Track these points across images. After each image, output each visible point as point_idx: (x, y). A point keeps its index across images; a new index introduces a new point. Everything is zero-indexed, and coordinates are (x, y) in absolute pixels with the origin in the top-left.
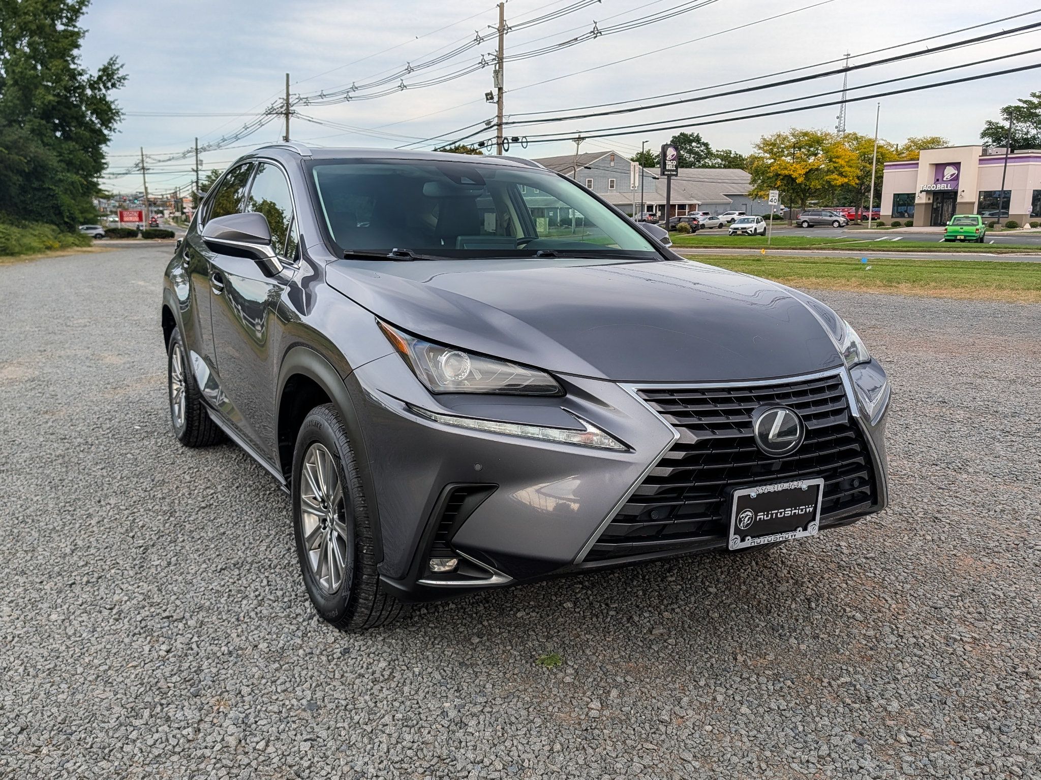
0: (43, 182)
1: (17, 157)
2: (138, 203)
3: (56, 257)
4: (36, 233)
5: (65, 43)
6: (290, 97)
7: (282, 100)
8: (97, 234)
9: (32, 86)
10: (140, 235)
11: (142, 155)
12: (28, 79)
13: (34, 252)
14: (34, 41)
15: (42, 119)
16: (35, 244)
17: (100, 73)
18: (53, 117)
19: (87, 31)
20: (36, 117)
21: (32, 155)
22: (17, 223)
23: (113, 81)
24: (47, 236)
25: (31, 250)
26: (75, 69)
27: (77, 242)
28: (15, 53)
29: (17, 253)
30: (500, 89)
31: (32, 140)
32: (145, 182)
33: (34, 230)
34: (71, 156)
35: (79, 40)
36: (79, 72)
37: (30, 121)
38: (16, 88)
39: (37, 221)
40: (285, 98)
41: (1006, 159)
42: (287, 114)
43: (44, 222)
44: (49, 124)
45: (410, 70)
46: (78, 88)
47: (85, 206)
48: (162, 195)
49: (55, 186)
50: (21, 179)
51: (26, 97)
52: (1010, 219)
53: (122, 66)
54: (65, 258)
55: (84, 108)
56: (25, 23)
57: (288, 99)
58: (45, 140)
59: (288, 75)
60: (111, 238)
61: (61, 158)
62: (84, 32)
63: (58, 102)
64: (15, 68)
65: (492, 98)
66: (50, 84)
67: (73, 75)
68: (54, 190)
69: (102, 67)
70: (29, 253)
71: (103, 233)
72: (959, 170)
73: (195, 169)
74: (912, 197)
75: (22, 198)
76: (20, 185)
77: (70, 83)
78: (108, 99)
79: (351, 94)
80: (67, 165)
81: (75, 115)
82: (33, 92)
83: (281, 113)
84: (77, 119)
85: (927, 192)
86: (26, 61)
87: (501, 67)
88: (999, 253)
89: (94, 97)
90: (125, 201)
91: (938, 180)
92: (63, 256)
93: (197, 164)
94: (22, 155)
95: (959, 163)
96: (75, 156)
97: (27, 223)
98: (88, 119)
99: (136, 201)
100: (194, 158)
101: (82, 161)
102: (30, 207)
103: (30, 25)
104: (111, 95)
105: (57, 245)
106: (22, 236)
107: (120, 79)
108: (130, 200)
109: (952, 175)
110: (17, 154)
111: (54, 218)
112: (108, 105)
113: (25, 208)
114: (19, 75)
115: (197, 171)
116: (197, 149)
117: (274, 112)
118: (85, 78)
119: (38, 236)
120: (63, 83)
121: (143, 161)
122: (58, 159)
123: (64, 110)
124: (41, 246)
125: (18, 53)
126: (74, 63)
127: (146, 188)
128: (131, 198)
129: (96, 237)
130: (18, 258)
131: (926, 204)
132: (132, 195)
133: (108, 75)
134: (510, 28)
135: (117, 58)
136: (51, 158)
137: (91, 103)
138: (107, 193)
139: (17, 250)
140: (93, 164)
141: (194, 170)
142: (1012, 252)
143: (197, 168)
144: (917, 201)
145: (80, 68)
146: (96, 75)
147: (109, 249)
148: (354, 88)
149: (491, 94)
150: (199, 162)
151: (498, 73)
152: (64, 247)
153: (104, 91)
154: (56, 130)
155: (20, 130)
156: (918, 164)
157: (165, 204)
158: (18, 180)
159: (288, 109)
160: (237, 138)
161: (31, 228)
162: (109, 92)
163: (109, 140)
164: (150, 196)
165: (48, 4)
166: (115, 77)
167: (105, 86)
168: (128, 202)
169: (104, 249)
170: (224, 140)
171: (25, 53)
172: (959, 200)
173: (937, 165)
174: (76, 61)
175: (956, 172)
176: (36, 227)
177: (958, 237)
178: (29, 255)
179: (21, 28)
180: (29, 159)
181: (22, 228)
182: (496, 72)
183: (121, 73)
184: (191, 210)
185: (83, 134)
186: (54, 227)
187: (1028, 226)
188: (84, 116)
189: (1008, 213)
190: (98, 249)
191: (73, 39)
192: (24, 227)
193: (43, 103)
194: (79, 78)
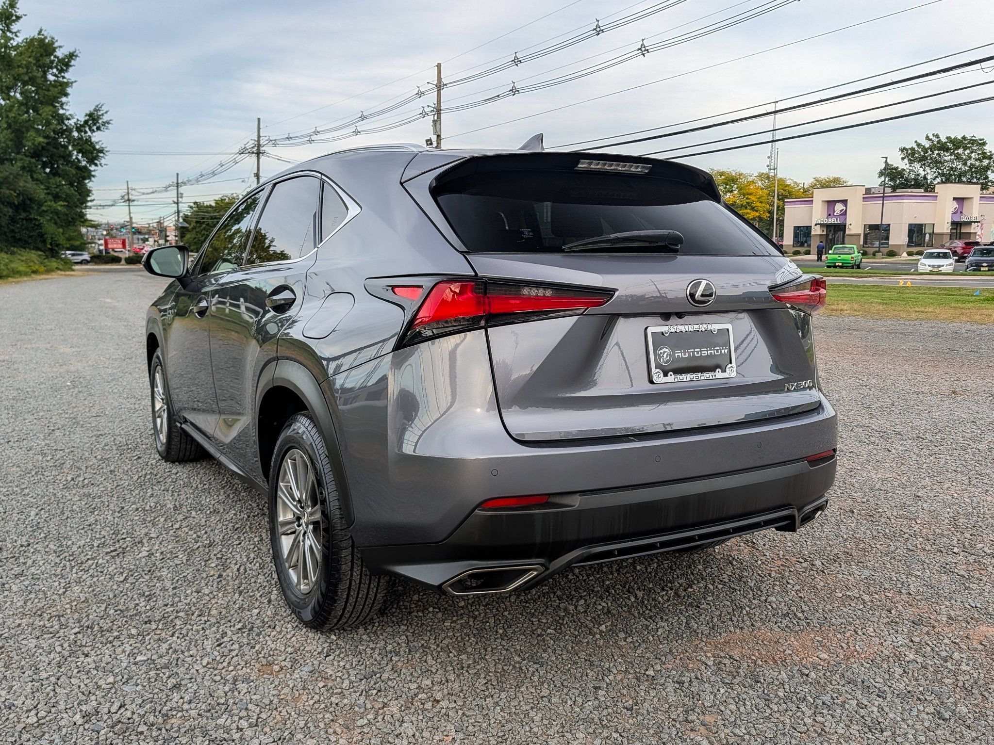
0: (30, 213)
1: (8, 192)
2: (125, 231)
3: (41, 280)
4: (24, 258)
5: (54, 91)
6: (261, 139)
7: (253, 142)
8: (83, 260)
9: (24, 130)
10: (123, 262)
11: (128, 188)
12: (20, 123)
13: (21, 275)
14: (27, 90)
15: (32, 157)
16: (21, 269)
17: (87, 118)
18: (42, 156)
19: (75, 82)
20: (26, 156)
21: (20, 189)
22: (6, 250)
23: (98, 125)
24: (33, 261)
25: (16, 273)
26: (64, 114)
27: (61, 267)
28: (9, 99)
29: (5, 276)
30: (439, 136)
31: (22, 176)
32: (130, 213)
33: (22, 256)
34: (58, 190)
35: (67, 89)
36: (67, 116)
37: (22, 159)
38: (9, 131)
39: (24, 248)
40: (256, 139)
41: (883, 197)
42: (258, 154)
43: (30, 249)
44: (39, 162)
45: (363, 118)
46: (65, 130)
47: (72, 234)
48: (149, 224)
49: (40, 216)
50: (11, 210)
51: (18, 138)
52: (890, 249)
53: (106, 112)
54: (48, 281)
55: (70, 148)
56: (18, 75)
57: (259, 141)
58: (35, 176)
59: (259, 119)
60: (96, 263)
61: (48, 191)
62: (72, 83)
63: (47, 144)
64: (8, 113)
65: (431, 144)
66: (40, 127)
67: (61, 119)
68: (39, 220)
69: (88, 112)
70: (16, 276)
71: (89, 259)
72: (846, 206)
73: (176, 201)
74: (809, 228)
75: (12, 227)
76: (10, 216)
77: (59, 127)
78: (93, 140)
79: (313, 138)
80: (54, 197)
81: (62, 154)
82: (25, 135)
83: (253, 153)
84: (64, 157)
85: (822, 225)
86: (19, 107)
87: (439, 117)
88: (859, 277)
89: (81, 139)
90: (112, 229)
91: (830, 215)
92: (47, 279)
93: (178, 197)
94: (12, 190)
95: (846, 201)
96: (61, 190)
97: (15, 249)
98: (74, 157)
99: (122, 230)
100: (175, 191)
101: (67, 195)
102: (18, 236)
103: (22, 76)
104: (97, 137)
105: (42, 269)
106: (11, 261)
107: (104, 124)
108: (117, 229)
109: (841, 211)
110: (8, 189)
111: (40, 245)
112: (92, 145)
113: (14, 237)
114: (13, 119)
115: (177, 203)
116: (177, 183)
117: (247, 152)
118: (72, 122)
119: (26, 261)
120: (52, 127)
121: (128, 193)
122: (45, 191)
123: (52, 149)
124: (28, 270)
125: (12, 100)
126: (63, 109)
127: (131, 218)
128: (119, 227)
129: (82, 262)
130: (5, 281)
131: (821, 235)
132: (120, 224)
133: (94, 120)
134: (446, 85)
135: (102, 105)
136: (39, 192)
137: (78, 144)
138: (93, 223)
139: (5, 273)
140: (78, 197)
141: (174, 203)
142: (870, 277)
143: (178, 200)
144: (813, 233)
145: (68, 113)
146: (82, 119)
147: (90, 273)
148: (317, 133)
149: (430, 140)
150: (179, 195)
151: (436, 123)
152: (49, 271)
153: (89, 133)
154: (44, 167)
155: (11, 167)
156: (812, 201)
157: (149, 232)
158: (8, 212)
159: (258, 149)
160: (214, 174)
161: (19, 254)
162: (94, 134)
163: (94, 176)
164: (134, 225)
165: (41, 58)
166: (100, 121)
167: (90, 129)
168: (115, 231)
169: (86, 273)
170: (202, 176)
171: (17, 100)
172: (847, 232)
173: (828, 202)
174: (64, 107)
175: (845, 208)
176: (23, 253)
177: (837, 264)
178: (15, 278)
179: (15, 79)
180: (18, 192)
181: (11, 254)
182: (434, 122)
183: (105, 118)
184: (174, 238)
185: (69, 171)
186: (40, 253)
187: (905, 254)
188: (70, 155)
189: (888, 244)
190: (80, 273)
191: (62, 88)
192: (13, 253)
193: (33, 144)
194: (66, 122)
